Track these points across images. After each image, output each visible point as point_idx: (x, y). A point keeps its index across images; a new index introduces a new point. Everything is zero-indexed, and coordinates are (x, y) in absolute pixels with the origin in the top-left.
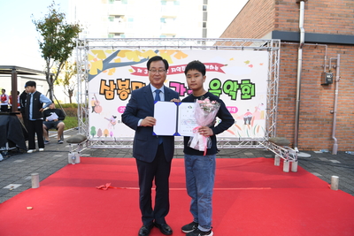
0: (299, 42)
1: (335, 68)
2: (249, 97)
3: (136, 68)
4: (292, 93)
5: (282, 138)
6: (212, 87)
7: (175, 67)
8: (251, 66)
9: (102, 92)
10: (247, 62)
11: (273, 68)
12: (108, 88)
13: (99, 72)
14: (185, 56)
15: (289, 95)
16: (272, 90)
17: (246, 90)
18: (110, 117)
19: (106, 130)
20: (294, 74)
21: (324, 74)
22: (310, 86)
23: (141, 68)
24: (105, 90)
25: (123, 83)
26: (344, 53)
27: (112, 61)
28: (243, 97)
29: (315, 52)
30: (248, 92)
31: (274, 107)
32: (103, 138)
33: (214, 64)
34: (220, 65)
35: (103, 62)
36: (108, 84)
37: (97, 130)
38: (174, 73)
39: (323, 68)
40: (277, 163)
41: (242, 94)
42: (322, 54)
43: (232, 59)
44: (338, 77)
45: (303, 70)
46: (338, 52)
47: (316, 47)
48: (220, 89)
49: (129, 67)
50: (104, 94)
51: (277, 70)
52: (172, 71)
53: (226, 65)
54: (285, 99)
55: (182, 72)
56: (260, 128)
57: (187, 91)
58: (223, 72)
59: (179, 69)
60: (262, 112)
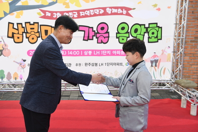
2: (156, 40)
3: (44, 12)
5: (189, 81)
6: (120, 31)
7: (84, 11)
8: (159, 9)
9: (10, 35)
10: (155, 6)
11: (181, 11)
12: (16, 32)
13: (6, 14)
15: (196, 38)
16: (179, 33)
17: (153, 33)
18: (20, 61)
19: (16, 74)
23: (49, 12)
24: (13, 33)
25: (32, 26)
27: (19, 4)
28: (150, 40)
30: (155, 35)
31: (181, 50)
32: (13, 80)
33: (122, 8)
34: (128, 9)
35: (10, 4)
36: (16, 26)
37: (6, 74)
38: (83, 17)
40: (183, 105)
41: (149, 38)
43: (140, 3)
48: (127, 32)
49: (38, 10)
50: (13, 37)
51: (185, 12)
52: (81, 15)
53: (134, 9)
54: (191, 41)
55: (91, 16)
56: (166, 70)
57: (95, 34)
58: (131, 16)
59: (88, 13)
60: (169, 54)
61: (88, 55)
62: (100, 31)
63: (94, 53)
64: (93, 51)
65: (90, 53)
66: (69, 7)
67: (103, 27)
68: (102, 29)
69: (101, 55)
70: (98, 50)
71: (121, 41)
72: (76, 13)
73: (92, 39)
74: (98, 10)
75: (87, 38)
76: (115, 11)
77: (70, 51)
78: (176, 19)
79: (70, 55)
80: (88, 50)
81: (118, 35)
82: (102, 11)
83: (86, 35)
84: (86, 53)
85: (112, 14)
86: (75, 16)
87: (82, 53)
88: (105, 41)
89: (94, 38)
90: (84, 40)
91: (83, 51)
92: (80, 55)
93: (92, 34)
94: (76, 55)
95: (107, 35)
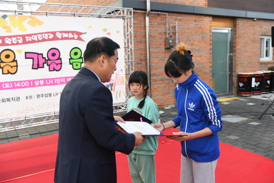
0: (146, 10)
1: (175, 34)
4: (143, 57)
6: (73, 56)
7: (30, 35)
8: (109, 34)
10: (105, 30)
14: (40, 23)
15: (141, 60)
16: (129, 56)
20: (143, 40)
21: (166, 39)
22: (156, 50)
26: (180, 20)
29: (159, 19)
33: (73, 33)
34: (79, 34)
38: (30, 42)
39: (165, 33)
42: (164, 21)
43: (90, 27)
44: (177, 41)
45: (150, 36)
46: (176, 20)
47: (158, 15)
51: (131, 37)
52: (27, 40)
53: (85, 33)
54: (137, 64)
55: (39, 41)
56: (122, 93)
57: (46, 61)
58: (82, 40)
59: (35, 38)
60: (122, 77)
61: (40, 85)
62: (51, 57)
63: (46, 82)
64: (44, 80)
65: (42, 82)
66: (11, 32)
67: (54, 53)
68: (54, 55)
69: (54, 84)
70: (51, 79)
71: (75, 67)
72: (21, 38)
73: (43, 67)
74: (46, 35)
75: (37, 66)
76: (65, 35)
77: (17, 82)
78: (125, 43)
79: (18, 87)
80: (39, 80)
81: (72, 61)
82: (51, 36)
83: (36, 63)
84: (37, 83)
85: (63, 39)
86: (20, 41)
87: (32, 83)
88: (57, 68)
89: (45, 65)
90: (33, 68)
91: (34, 81)
92: (30, 86)
93: (42, 61)
94: (26, 87)
95: (59, 61)
